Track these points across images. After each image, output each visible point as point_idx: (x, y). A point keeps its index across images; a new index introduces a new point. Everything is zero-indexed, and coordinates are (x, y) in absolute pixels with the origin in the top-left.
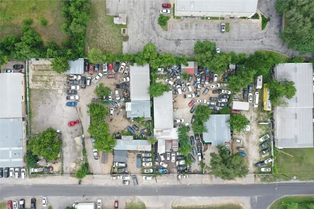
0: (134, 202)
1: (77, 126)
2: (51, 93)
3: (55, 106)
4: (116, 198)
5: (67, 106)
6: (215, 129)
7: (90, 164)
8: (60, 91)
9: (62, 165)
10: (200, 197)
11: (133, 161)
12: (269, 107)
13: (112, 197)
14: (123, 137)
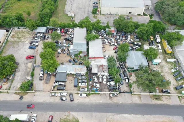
0: (68, 118)
1: (32, 60)
2: (20, 43)
3: (20, 49)
4: (51, 113)
5: (29, 49)
6: (135, 59)
7: (34, 84)
8: (27, 42)
9: (11, 85)
10: (133, 115)
11: (71, 83)
12: (170, 49)
13: (48, 113)
14: (65, 63)
